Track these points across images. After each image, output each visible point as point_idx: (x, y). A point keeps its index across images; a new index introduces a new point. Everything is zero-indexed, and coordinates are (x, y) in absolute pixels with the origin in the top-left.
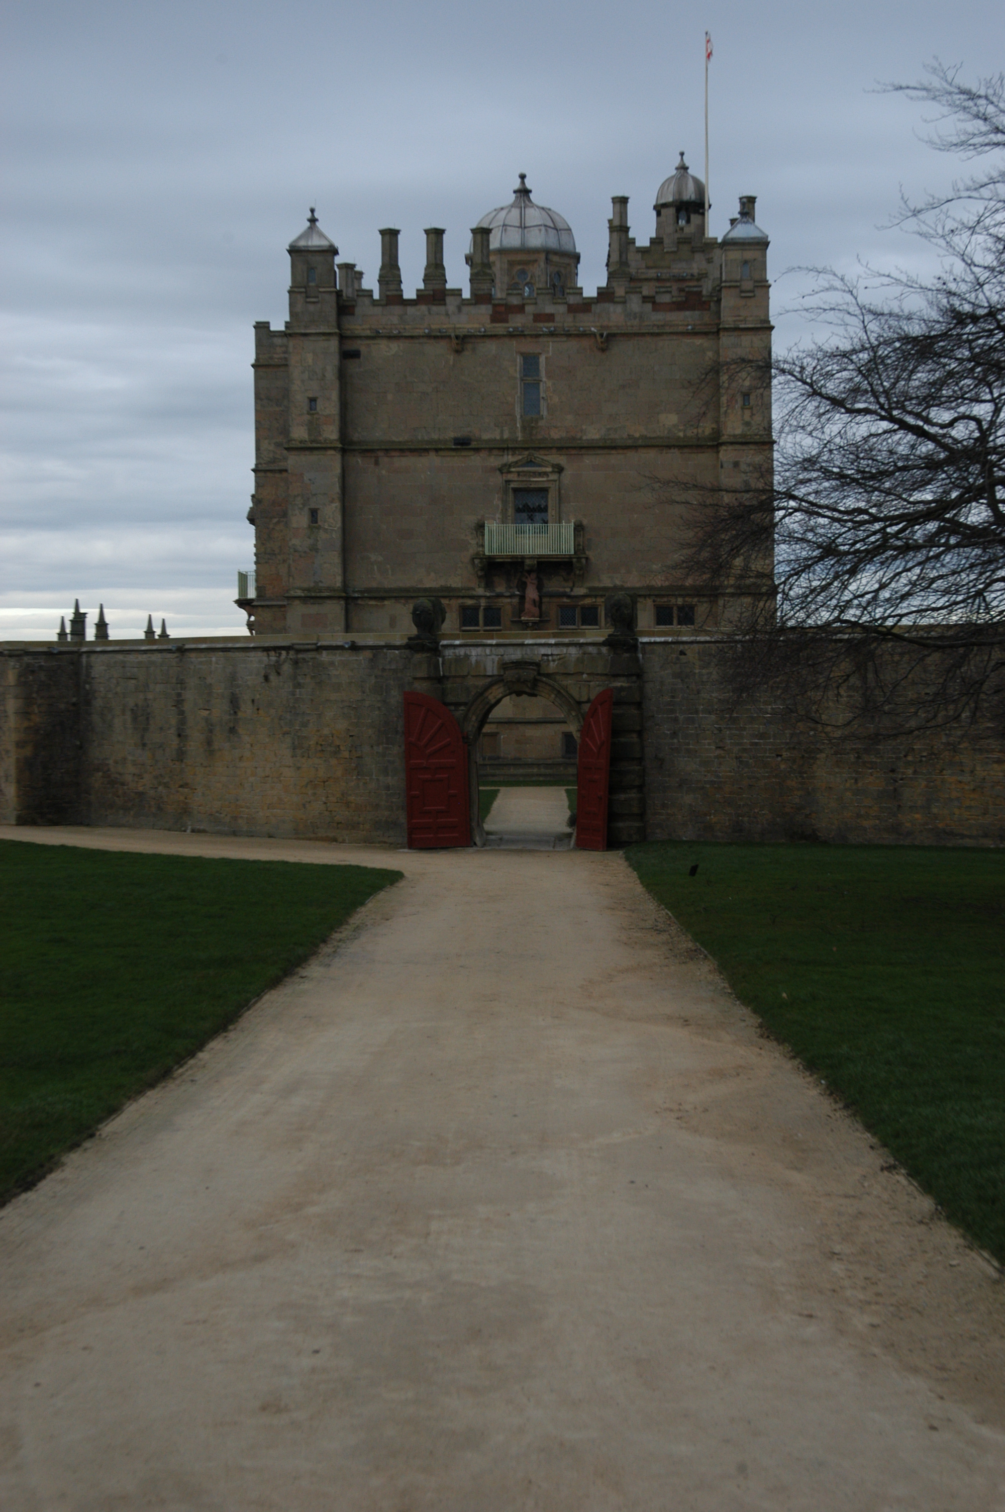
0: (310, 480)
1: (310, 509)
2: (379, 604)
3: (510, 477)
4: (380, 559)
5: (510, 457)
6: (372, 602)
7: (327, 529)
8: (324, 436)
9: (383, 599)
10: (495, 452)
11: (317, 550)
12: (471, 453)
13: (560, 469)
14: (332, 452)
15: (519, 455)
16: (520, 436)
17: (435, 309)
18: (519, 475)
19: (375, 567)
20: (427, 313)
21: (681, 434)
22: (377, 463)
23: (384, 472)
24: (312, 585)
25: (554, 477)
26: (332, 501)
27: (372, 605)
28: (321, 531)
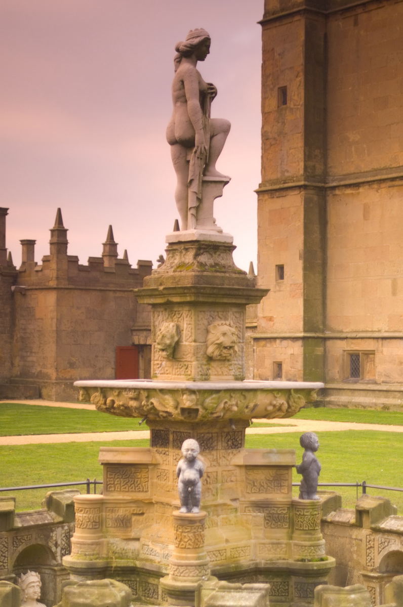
1: (279, 88)
2: (354, 192)
6: (349, 191)
9: (357, 185)
14: (297, 18)
23: (362, 32)
24: (279, 175)
27: (348, 194)
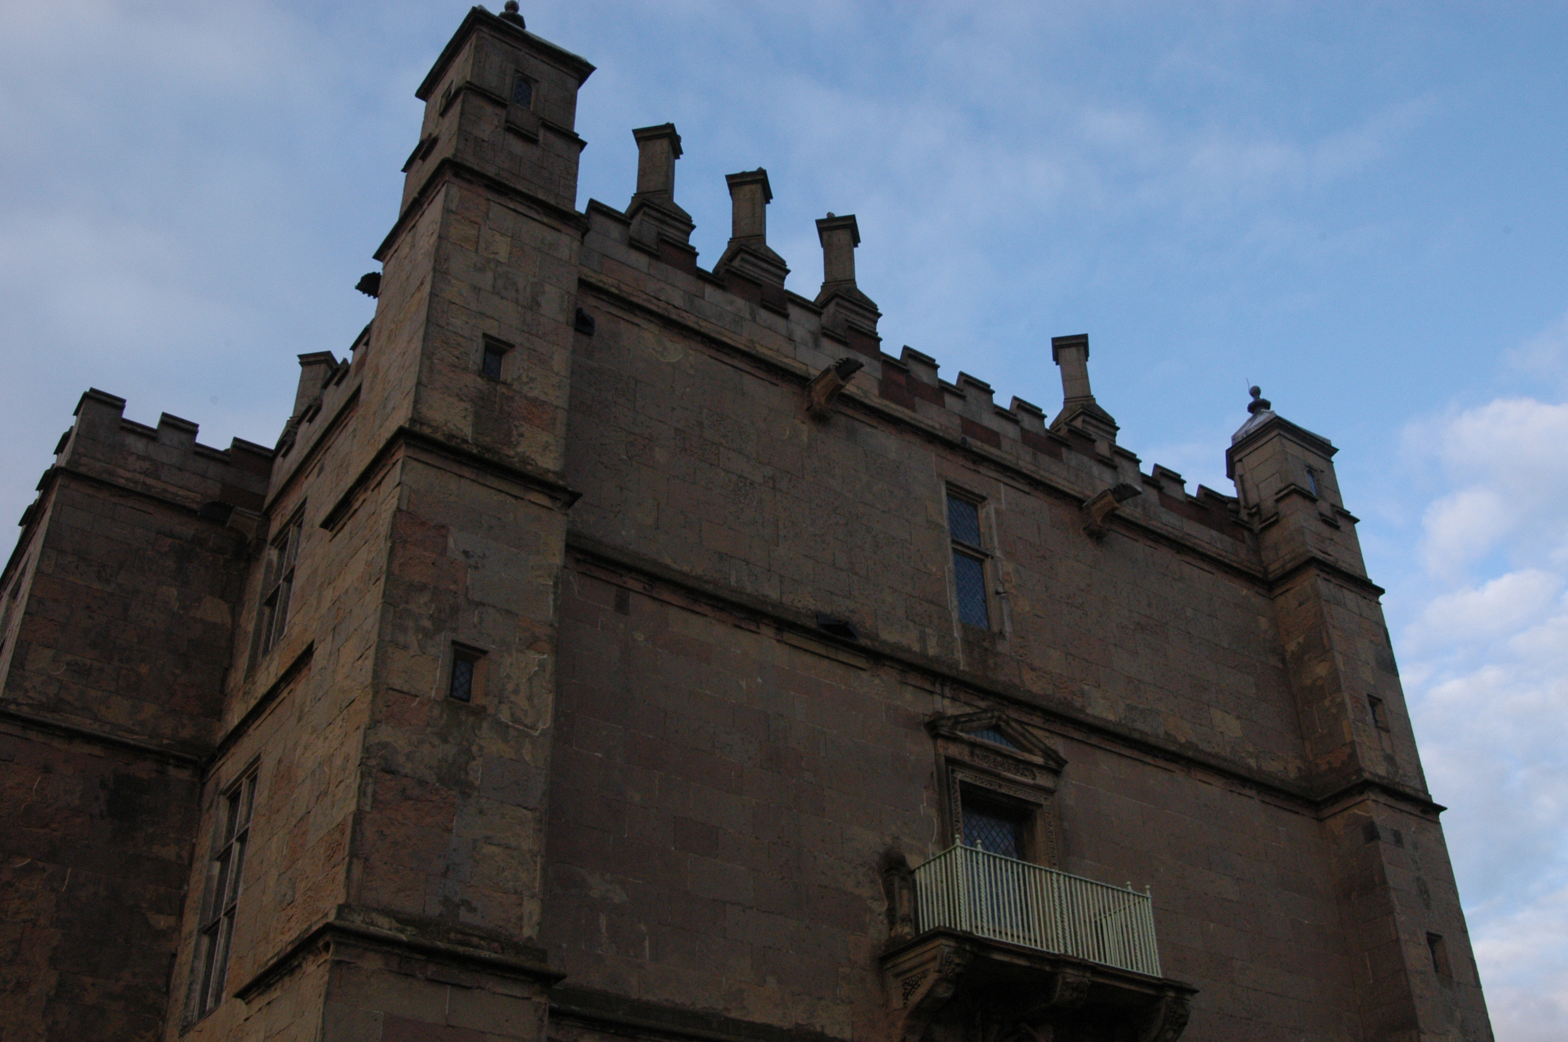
0: (466, 553)
3: (954, 750)
4: (619, 896)
5: (947, 702)
7: (507, 726)
8: (519, 450)
10: (913, 678)
11: (466, 789)
12: (860, 662)
13: (1055, 765)
15: (967, 704)
16: (960, 658)
17: (764, 314)
18: (972, 754)
19: (603, 921)
20: (748, 316)
21: (1252, 762)
22: (622, 606)
25: (1044, 780)
26: (531, 643)
28: (485, 725)
